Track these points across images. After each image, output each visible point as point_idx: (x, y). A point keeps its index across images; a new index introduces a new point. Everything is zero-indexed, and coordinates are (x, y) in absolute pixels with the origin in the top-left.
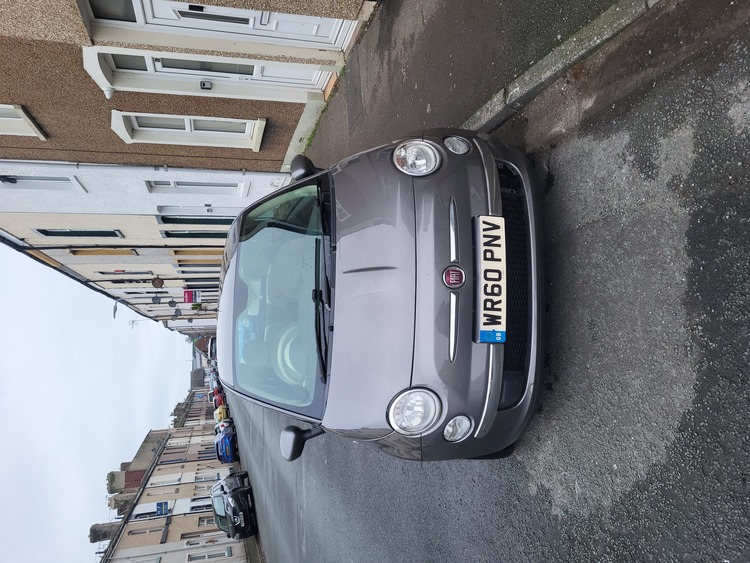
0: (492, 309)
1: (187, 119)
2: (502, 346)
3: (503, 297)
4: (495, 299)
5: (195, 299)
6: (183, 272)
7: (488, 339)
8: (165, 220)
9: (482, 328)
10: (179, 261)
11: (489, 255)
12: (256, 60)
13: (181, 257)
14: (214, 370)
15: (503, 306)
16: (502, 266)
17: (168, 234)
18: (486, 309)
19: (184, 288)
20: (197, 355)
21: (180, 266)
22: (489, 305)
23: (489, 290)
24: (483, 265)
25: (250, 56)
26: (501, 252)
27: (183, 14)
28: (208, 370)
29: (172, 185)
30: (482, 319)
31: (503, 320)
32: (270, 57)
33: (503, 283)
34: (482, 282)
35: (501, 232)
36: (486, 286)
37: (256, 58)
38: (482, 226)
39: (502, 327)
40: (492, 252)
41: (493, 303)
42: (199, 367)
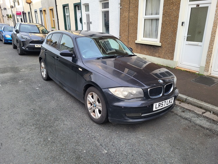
1: (160, 16)
5: (18, 16)
6: (36, 12)
10: (45, 11)
13: (48, 11)
19: (23, 12)
21: (41, 11)
29: (106, 9)
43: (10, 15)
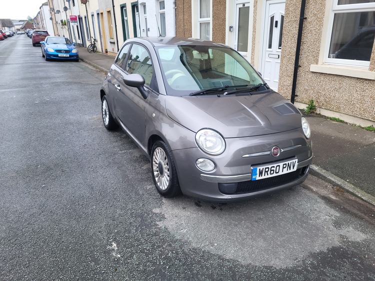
0: (265, 172)
1: (210, 19)
2: (250, 180)
3: (270, 176)
4: (269, 172)
5: (73, 22)
6: (93, 15)
7: (253, 173)
8: (135, 7)
9: (258, 168)
10: (102, 13)
11: (285, 166)
12: (251, 53)
13: (105, 15)
14: (14, 33)
15: (266, 177)
16: (281, 173)
17: (123, 7)
18: (266, 168)
19: (79, 16)
20: (22, 23)
21: (98, 14)
22: (267, 170)
23: (272, 169)
24: (281, 164)
25: (253, 49)
26: (286, 171)
27: (272, 18)
28: (13, 29)
29: (162, 11)
30: (261, 168)
31: (261, 178)
32: (253, 59)
33: (275, 175)
34: (275, 165)
35: (292, 170)
36: (274, 167)
37: (252, 52)
38: (294, 161)
39: (258, 178)
40: (285, 167)
41: (267, 172)
42: (14, 24)
43: (65, 21)
